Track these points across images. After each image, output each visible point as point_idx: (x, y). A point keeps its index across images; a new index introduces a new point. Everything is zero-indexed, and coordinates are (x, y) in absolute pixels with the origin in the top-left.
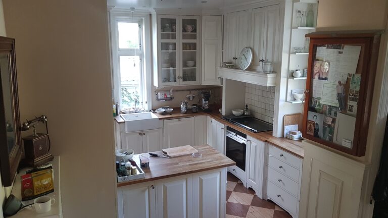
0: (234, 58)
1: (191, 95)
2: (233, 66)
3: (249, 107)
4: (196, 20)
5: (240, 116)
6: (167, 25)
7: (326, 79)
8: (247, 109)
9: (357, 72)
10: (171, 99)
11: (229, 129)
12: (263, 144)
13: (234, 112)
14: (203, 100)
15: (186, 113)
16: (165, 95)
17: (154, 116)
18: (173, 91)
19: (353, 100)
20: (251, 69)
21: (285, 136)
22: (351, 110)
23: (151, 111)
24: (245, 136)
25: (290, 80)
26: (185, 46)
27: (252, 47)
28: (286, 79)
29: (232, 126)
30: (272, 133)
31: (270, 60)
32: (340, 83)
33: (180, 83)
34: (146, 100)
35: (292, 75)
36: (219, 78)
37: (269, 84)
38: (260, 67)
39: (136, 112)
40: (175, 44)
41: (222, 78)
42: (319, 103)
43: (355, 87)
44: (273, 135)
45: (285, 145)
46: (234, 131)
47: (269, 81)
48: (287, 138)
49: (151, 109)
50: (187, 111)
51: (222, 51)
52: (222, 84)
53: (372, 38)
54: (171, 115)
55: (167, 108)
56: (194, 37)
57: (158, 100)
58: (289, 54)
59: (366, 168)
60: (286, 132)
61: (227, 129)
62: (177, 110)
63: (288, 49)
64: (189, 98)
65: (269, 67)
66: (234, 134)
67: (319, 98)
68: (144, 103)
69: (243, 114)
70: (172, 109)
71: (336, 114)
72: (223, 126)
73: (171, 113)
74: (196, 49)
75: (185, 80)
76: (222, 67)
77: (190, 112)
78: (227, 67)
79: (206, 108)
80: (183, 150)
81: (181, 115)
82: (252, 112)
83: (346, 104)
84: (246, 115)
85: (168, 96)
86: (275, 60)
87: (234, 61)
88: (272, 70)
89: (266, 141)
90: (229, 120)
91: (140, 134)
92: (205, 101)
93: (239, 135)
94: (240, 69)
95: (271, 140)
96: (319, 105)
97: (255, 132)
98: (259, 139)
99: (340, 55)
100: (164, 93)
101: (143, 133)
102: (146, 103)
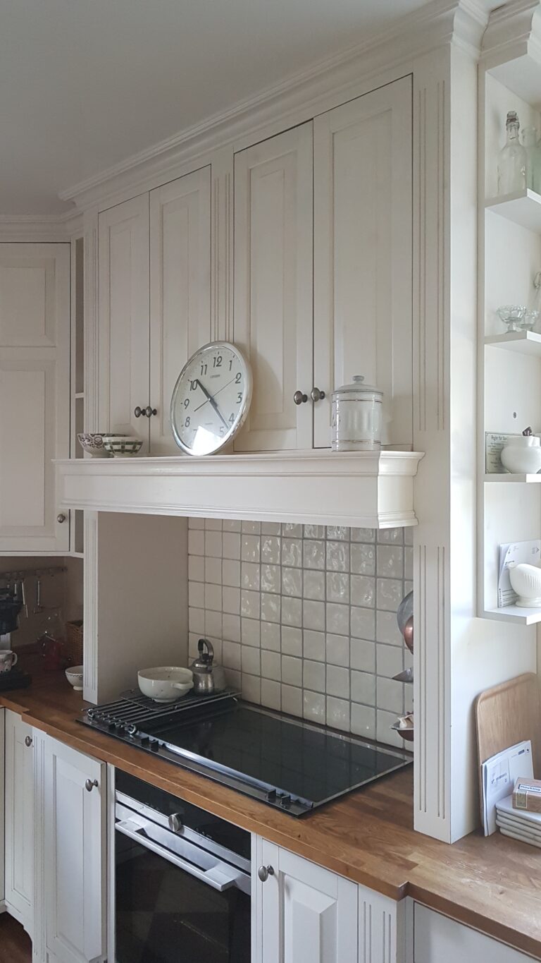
0: (141, 412)
8: (206, 659)
11: (127, 784)
13: (148, 686)
21: (488, 828)
24: (237, 842)
25: (494, 488)
36: (63, 518)
37: (387, 513)
41: (80, 514)
46: (162, 801)
51: (76, 396)
52: (80, 549)
58: (478, 343)
60: (491, 797)
61: (119, 787)
63: (472, 315)
66: (163, 819)
72: (91, 768)
76: (80, 456)
78: (108, 454)
82: (231, 677)
87: (139, 421)
89: (410, 893)
93: (200, 829)
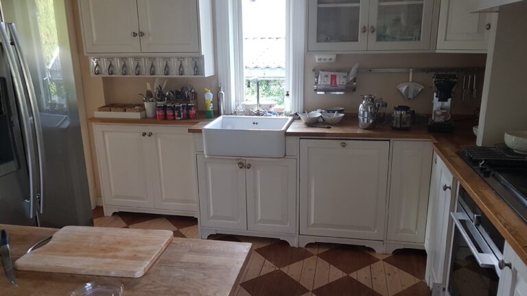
1: (411, 85)
13: (510, 140)
16: (334, 77)
17: (296, 128)
24: (499, 240)
36: (488, 28)
39: (258, 114)
46: (471, 205)
50: (374, 123)
54: (329, 128)
61: (460, 194)
64: (404, 93)
70: (342, 115)
85: (341, 81)
91: (239, 164)
92: (441, 100)
100: (330, 74)
101: (247, 163)
102: (288, 95)
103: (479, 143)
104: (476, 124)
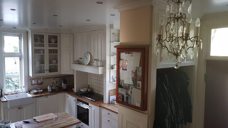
0: (80, 58)
1: (55, 81)
2: (80, 63)
3: (90, 87)
4: (57, 36)
5: (85, 92)
6: (39, 38)
7: (126, 70)
9: (140, 66)
10: (42, 83)
11: (78, 100)
12: (98, 108)
14: (63, 83)
15: (51, 92)
16: (37, 81)
17: (29, 95)
18: (43, 79)
19: (139, 80)
20: (90, 64)
21: (110, 102)
22: (139, 86)
23: (27, 92)
24: (88, 104)
25: (111, 70)
26: (50, 51)
27: (90, 52)
28: (109, 70)
29: (80, 99)
30: (103, 101)
31: (100, 59)
32: (132, 71)
33: (47, 73)
34: (24, 85)
35: (112, 68)
36: (72, 70)
37: (100, 72)
38: (95, 63)
39: (16, 94)
40: (44, 50)
41: (74, 70)
42: (124, 83)
43: (140, 74)
44: (104, 102)
45: (110, 107)
46: (81, 101)
47: (100, 71)
48: (111, 103)
49: (27, 91)
51: (73, 54)
52: (74, 74)
53: (145, 49)
54: (41, 94)
55: (38, 90)
56: (56, 46)
57: (32, 85)
58: (110, 56)
59: (148, 117)
60: (111, 100)
61: (77, 100)
62: (45, 90)
63: (109, 53)
64: (53, 83)
65: (99, 63)
66: (81, 103)
67: (123, 80)
68: (22, 87)
69: (87, 91)
70: (42, 90)
71: (132, 88)
72: (75, 99)
73: (41, 93)
74: (57, 53)
75: (50, 71)
76: (74, 63)
77: (54, 92)
78: (76, 64)
79: (64, 88)
80: (47, 117)
81: (48, 94)
82: (92, 89)
83: (136, 83)
84: (89, 91)
85: (39, 82)
86: (103, 59)
87: (80, 60)
88: (101, 65)
89: (100, 106)
90: (78, 95)
91: (19, 108)
92: (64, 84)
93: (84, 103)
94: (84, 65)
95: (102, 105)
96: (124, 84)
97: (94, 101)
98: (96, 105)
99: (132, 57)
100: (36, 80)
101: (21, 107)
102: (24, 87)
103: (75, 91)
104: (74, 88)
